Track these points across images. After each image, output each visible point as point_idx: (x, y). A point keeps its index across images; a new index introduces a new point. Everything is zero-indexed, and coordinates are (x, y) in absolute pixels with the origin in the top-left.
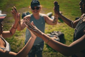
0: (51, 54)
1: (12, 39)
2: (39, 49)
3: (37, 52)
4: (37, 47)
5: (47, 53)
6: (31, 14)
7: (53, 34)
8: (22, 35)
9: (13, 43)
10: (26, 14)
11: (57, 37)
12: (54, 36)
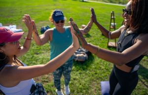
0: (80, 73)
1: (32, 58)
2: (67, 69)
3: (65, 72)
4: (65, 66)
5: (75, 72)
6: (55, 28)
7: (79, 50)
8: (43, 53)
9: (34, 62)
10: (45, 28)
11: (84, 54)
12: (82, 52)
